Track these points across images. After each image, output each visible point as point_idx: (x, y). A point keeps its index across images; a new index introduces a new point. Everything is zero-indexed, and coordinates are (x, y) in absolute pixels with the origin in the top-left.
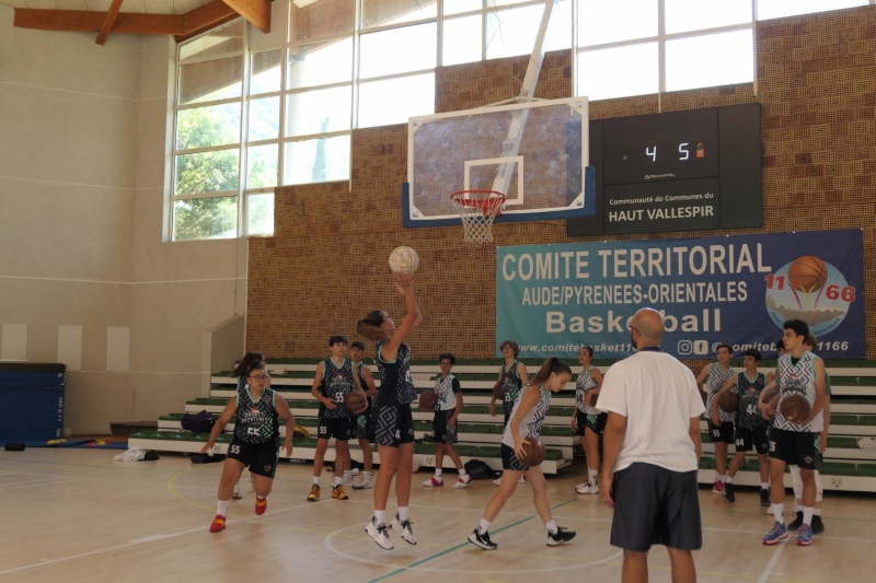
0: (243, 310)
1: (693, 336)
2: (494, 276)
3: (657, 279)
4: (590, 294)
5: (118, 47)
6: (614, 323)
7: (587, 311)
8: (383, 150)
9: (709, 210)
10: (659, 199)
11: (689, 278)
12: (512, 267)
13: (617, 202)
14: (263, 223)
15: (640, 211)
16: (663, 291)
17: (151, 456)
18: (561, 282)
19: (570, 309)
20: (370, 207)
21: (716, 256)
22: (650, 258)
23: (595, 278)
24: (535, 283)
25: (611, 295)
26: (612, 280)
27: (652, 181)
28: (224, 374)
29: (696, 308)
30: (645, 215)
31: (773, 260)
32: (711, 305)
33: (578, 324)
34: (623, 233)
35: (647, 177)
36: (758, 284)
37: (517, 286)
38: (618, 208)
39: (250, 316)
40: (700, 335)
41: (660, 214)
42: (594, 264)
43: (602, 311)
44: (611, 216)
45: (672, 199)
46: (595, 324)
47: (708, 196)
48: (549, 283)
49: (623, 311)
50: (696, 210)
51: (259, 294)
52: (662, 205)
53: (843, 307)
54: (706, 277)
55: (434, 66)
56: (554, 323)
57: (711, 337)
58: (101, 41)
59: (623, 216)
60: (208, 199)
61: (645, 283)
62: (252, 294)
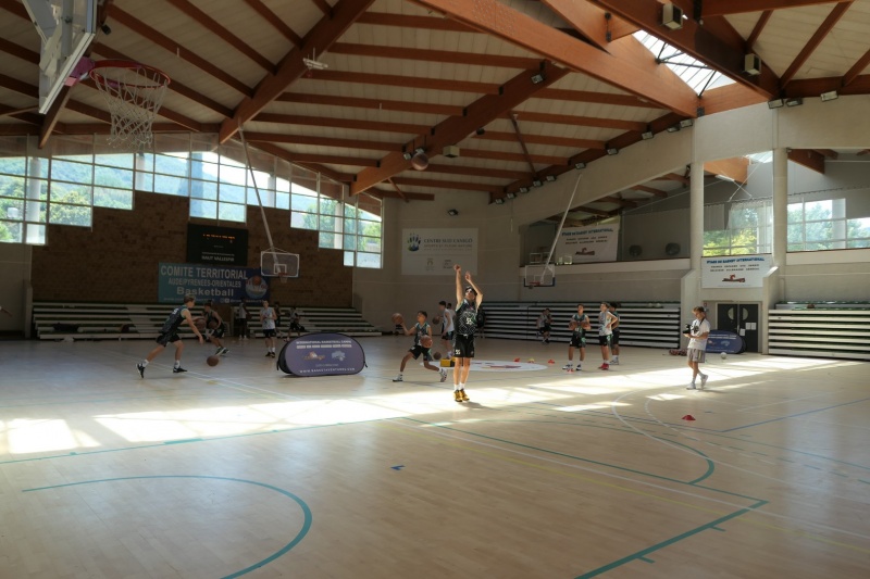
0: (29, 276)
1: (225, 297)
2: (157, 273)
3: (215, 279)
4: (193, 282)
6: (201, 292)
7: (192, 287)
8: (109, 218)
9: (233, 259)
10: (218, 254)
11: (225, 279)
12: (164, 271)
13: (204, 253)
14: (38, 238)
15: (212, 257)
16: (217, 283)
17: (76, 340)
18: (183, 277)
19: (186, 286)
20: (101, 240)
21: (233, 273)
22: (214, 272)
23: (195, 277)
24: (173, 277)
25: (200, 283)
26: (200, 278)
29: (226, 289)
31: (249, 276)
32: (231, 288)
34: (206, 263)
36: (244, 283)
37: (167, 277)
38: (205, 255)
39: (32, 280)
40: (227, 297)
41: (218, 258)
42: (195, 272)
43: (197, 288)
44: (202, 257)
45: (222, 254)
47: (233, 255)
48: (179, 277)
49: (204, 288)
50: (229, 259)
51: (37, 271)
52: (219, 256)
53: (265, 290)
54: (230, 279)
55: (132, 188)
56: (180, 291)
57: (230, 297)
59: (207, 258)
61: (211, 280)
62: (33, 271)
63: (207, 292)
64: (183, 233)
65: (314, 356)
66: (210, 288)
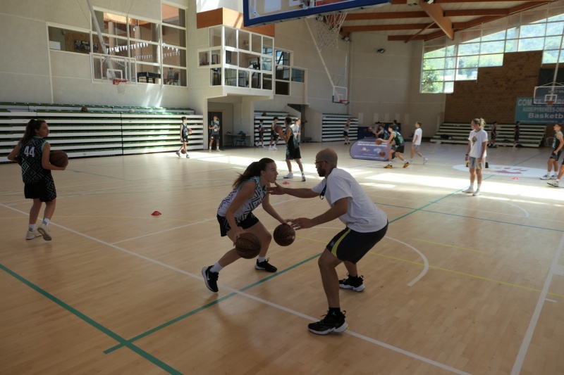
0: (444, 110)
2: (515, 104)
3: (559, 107)
4: (542, 110)
5: (410, 43)
6: (546, 116)
7: (540, 113)
8: (487, 73)
12: (521, 102)
14: (450, 89)
16: (561, 110)
19: (535, 113)
20: (482, 87)
24: (526, 106)
28: (442, 126)
33: (537, 116)
37: (522, 107)
39: (445, 112)
43: (544, 113)
46: (542, 116)
48: (530, 106)
49: (549, 114)
51: (448, 106)
55: (503, 51)
56: (530, 116)
58: (406, 42)
60: (430, 81)
62: (446, 107)
63: (552, 116)
64: (536, 76)
65: (365, 149)
66: (554, 113)
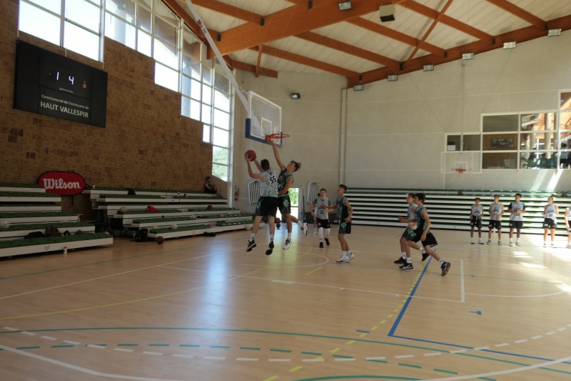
9: (86, 115)
10: (66, 102)
13: (45, 97)
15: (57, 106)
27: (63, 92)
30: (58, 108)
35: (61, 89)
38: (46, 101)
41: (65, 110)
44: (42, 104)
45: (72, 104)
47: (87, 108)
50: (81, 113)
52: (68, 106)
59: (48, 106)
